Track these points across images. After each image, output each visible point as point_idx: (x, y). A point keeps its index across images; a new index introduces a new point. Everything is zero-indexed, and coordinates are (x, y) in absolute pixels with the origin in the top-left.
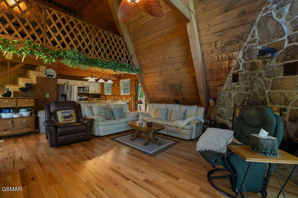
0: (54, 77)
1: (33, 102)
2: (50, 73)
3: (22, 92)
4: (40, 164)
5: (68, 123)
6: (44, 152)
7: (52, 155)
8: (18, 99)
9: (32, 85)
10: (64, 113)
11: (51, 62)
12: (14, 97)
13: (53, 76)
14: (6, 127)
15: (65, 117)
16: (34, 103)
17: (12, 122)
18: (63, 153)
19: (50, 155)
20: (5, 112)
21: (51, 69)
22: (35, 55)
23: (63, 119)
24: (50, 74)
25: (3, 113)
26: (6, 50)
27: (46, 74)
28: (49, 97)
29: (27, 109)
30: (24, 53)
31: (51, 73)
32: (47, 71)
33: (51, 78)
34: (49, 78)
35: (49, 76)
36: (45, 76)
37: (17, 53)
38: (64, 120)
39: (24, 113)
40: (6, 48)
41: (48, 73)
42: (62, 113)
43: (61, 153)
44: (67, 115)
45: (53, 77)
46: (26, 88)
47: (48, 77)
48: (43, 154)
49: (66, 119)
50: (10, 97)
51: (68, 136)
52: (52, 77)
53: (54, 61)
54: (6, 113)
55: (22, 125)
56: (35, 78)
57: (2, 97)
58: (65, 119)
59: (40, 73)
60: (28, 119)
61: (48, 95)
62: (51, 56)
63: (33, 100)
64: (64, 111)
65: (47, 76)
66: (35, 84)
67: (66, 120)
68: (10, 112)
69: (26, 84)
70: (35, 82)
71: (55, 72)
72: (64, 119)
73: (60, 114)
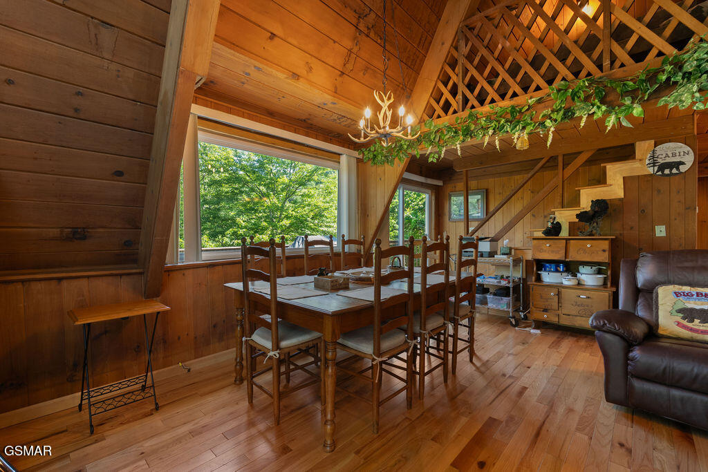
0: (683, 169)
1: (604, 251)
2: (667, 156)
3: (581, 223)
4: (538, 434)
5: (698, 341)
6: (579, 407)
7: (592, 429)
8: (571, 241)
9: (607, 203)
10: (689, 295)
11: (630, 118)
12: (569, 236)
13: (683, 163)
14: (547, 303)
15: (689, 314)
16: (607, 254)
17: (559, 294)
18: (629, 451)
19: (586, 425)
20: (548, 269)
21: (671, 145)
22: (577, 117)
23: (679, 317)
24: (668, 160)
25: (545, 270)
26: (516, 131)
27: (654, 164)
28: (663, 234)
29: (594, 268)
30: (548, 123)
31: (674, 155)
32: (658, 153)
33: (674, 171)
34: (663, 175)
35: (662, 167)
36: (651, 170)
37: (536, 128)
38: (679, 324)
39: (588, 277)
40: (516, 127)
41: (659, 160)
42: (677, 294)
43: (622, 445)
44: (698, 307)
45: (681, 167)
46: (592, 213)
47: (660, 173)
48: (570, 410)
49: (693, 321)
50: (558, 236)
51: (676, 393)
52: (678, 169)
53: (637, 111)
54: (550, 271)
55: (578, 306)
56: (621, 181)
57: (543, 235)
58: (685, 322)
59: (635, 166)
60: (593, 294)
61: (663, 228)
62: (626, 99)
63: (605, 245)
64: (687, 289)
65: (656, 168)
66: (620, 200)
67: (690, 325)
68: (557, 271)
69: (592, 201)
70: (621, 194)
71: (688, 149)
72: (684, 318)
73: (666, 297)
